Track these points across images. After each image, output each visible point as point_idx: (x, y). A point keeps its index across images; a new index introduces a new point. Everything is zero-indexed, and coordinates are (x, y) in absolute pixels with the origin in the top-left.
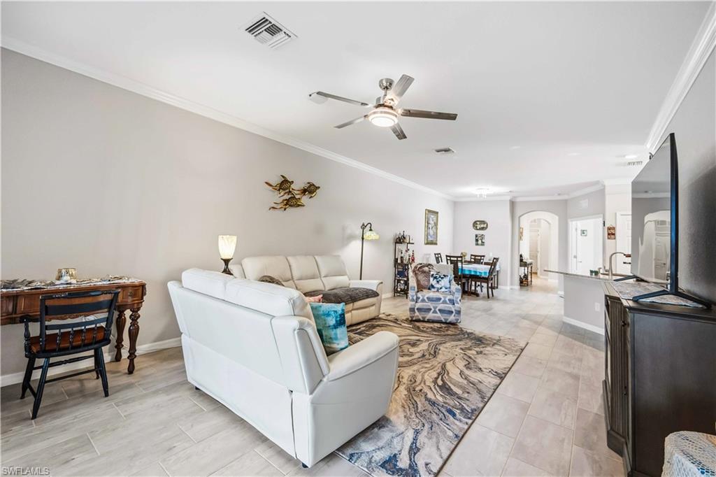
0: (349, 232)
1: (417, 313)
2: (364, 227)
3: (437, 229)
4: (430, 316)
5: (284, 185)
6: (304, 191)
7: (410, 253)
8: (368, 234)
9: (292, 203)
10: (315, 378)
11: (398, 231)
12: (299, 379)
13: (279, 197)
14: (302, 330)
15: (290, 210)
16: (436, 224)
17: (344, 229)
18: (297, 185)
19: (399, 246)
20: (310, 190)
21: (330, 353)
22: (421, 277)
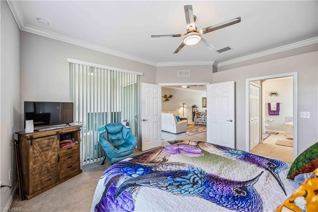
0: (180, 105)
1: (196, 123)
2: (183, 104)
3: (206, 103)
4: (199, 123)
5: (165, 96)
6: (169, 97)
7: (197, 110)
8: (185, 106)
9: (167, 100)
10: (176, 124)
11: (194, 104)
12: (174, 123)
13: (164, 99)
14: (174, 117)
15: (167, 102)
16: (206, 101)
17: (179, 105)
18: (168, 96)
19: (194, 108)
20: (171, 96)
21: (178, 122)
22: (198, 115)
